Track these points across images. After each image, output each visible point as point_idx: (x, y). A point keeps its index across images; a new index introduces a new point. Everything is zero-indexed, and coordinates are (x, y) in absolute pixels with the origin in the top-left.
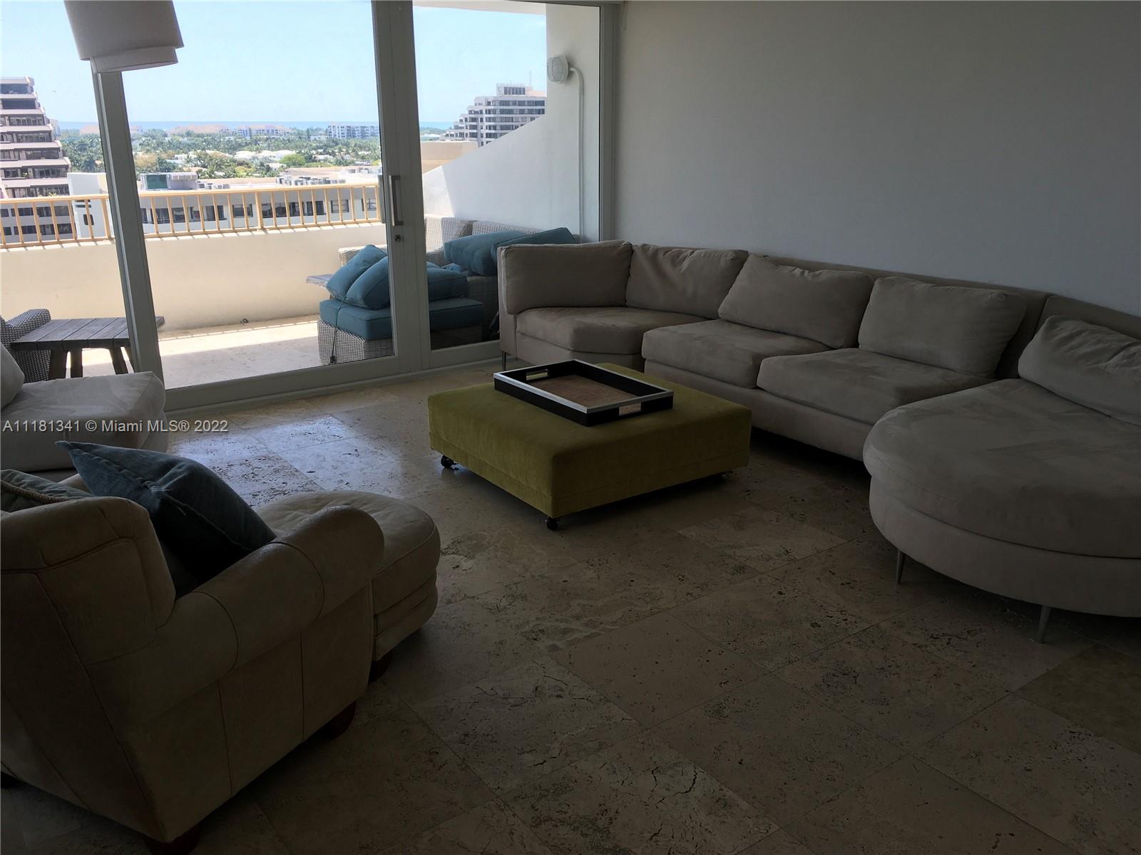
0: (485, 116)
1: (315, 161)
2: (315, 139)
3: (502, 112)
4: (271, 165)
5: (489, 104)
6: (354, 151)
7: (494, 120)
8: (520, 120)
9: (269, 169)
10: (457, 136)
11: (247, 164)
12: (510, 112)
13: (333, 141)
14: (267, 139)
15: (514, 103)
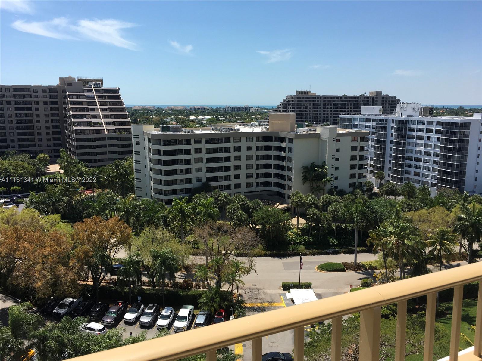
0: (290, 103)
1: (220, 120)
2: (219, 112)
3: (298, 101)
4: (203, 122)
5: (292, 98)
6: (234, 117)
7: (294, 104)
8: (305, 105)
9: (202, 123)
10: (278, 111)
11: (194, 121)
12: (301, 101)
13: (227, 113)
14: (201, 112)
15: (303, 98)
